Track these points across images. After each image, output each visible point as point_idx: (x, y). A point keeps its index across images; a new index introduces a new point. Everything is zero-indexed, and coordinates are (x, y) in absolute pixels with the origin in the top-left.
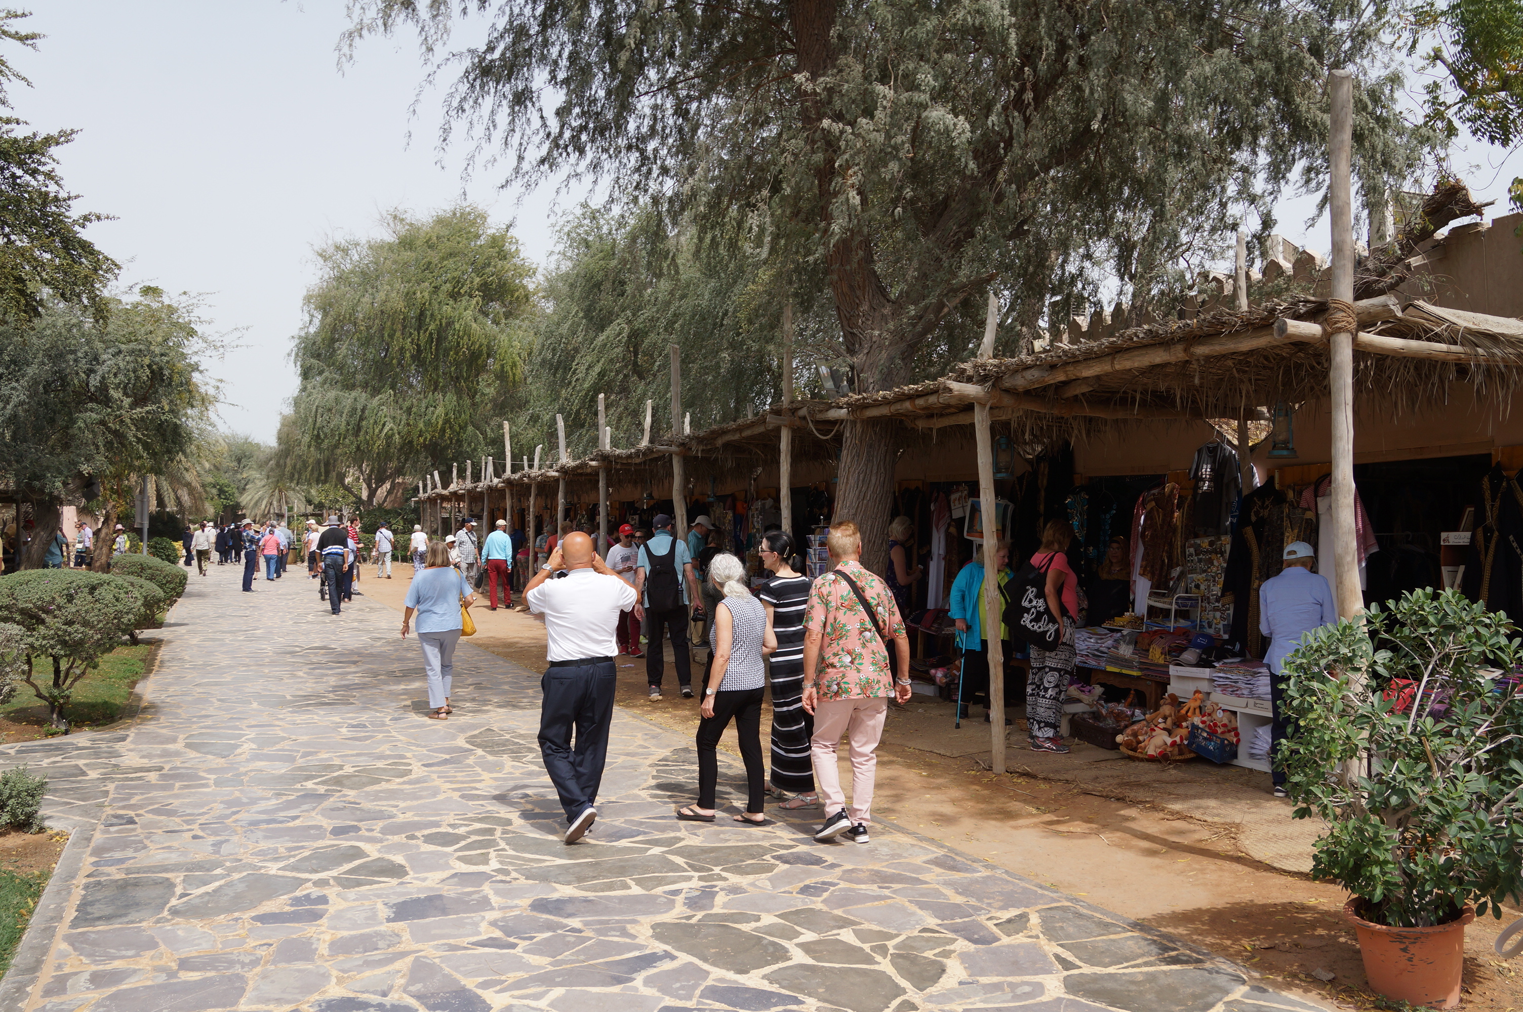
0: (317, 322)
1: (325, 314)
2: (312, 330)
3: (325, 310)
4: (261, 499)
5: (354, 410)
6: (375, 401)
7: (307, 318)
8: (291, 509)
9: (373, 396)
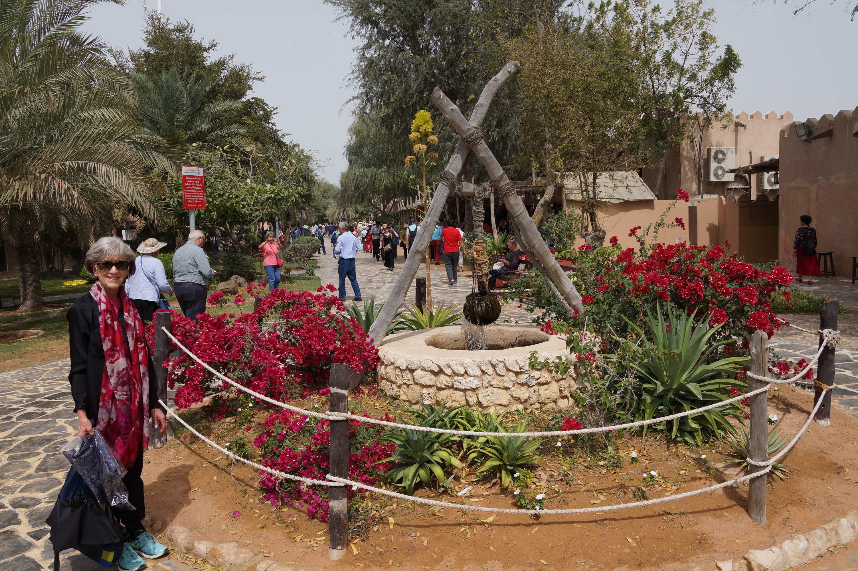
0: (354, 139)
1: (357, 135)
2: (352, 142)
3: (357, 134)
4: (335, 212)
5: (372, 175)
6: (379, 171)
7: (350, 138)
8: (349, 216)
9: (379, 169)
